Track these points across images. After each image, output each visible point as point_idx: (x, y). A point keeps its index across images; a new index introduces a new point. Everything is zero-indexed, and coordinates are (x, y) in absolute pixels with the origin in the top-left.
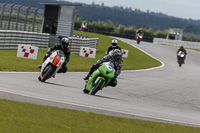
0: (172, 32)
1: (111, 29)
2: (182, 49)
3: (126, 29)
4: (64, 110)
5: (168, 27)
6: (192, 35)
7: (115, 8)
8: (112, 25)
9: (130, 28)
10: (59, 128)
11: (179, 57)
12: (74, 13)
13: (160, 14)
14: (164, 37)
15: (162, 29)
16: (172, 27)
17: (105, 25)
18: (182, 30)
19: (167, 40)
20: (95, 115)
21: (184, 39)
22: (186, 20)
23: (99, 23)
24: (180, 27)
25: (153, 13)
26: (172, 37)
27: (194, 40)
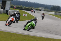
0: (40, 8)
1: (22, 8)
2: (43, 14)
3: (26, 8)
4: (8, 33)
5: (39, 7)
6: (46, 9)
7: (23, 1)
8: (22, 7)
9: (27, 8)
10: (6, 38)
11: (42, 17)
12: (11, 3)
13: (37, 3)
14: (38, 10)
15: (37, 8)
16: (40, 7)
17: (20, 6)
18: (43, 8)
19: (39, 11)
20: (17, 34)
21: (44, 11)
22: (45, 5)
23: (18, 6)
24: (43, 7)
25: (34, 3)
26: (40, 10)
27: (47, 11)
